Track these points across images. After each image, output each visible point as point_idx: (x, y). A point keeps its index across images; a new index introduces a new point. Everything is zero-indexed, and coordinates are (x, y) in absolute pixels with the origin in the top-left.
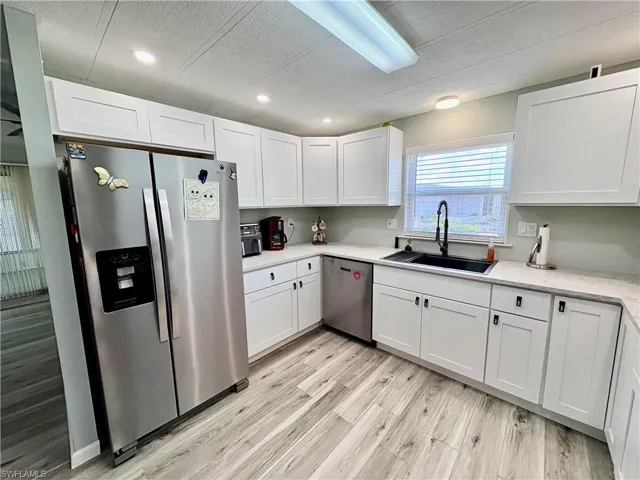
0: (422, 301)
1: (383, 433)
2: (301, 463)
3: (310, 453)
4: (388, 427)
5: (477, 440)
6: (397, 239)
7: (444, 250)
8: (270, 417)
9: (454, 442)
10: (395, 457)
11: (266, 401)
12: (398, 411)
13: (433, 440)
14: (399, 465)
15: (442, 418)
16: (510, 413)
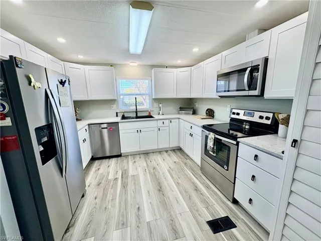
0: (139, 131)
1: (147, 171)
2: (135, 189)
3: (135, 186)
4: (146, 169)
5: (164, 160)
6: (117, 113)
7: (137, 114)
8: (110, 191)
9: (161, 162)
10: (154, 172)
11: (102, 190)
12: (145, 165)
13: (157, 165)
14: (156, 173)
15: (155, 160)
16: (164, 153)
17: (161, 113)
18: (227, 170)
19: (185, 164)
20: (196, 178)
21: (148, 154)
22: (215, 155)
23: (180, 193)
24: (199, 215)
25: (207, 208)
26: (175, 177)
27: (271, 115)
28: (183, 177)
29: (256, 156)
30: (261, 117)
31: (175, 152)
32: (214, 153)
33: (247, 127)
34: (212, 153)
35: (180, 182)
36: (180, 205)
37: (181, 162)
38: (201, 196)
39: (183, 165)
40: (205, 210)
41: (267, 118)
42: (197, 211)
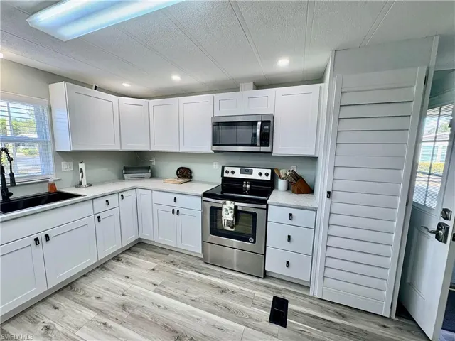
1: (110, 323)
4: (104, 320)
5: (128, 277)
9: (127, 286)
10: (131, 314)
12: (91, 315)
13: (123, 295)
14: (137, 312)
15: (108, 290)
16: (114, 263)
17: (84, 183)
18: (254, 242)
19: (172, 262)
20: (206, 274)
21: (76, 286)
22: (233, 230)
23: (210, 312)
24: (256, 320)
25: (254, 304)
26: (179, 293)
27: (269, 171)
28: (188, 286)
29: (291, 215)
30: (261, 174)
31: (135, 252)
32: (232, 228)
33: (248, 186)
34: (229, 229)
35: (194, 296)
36: (228, 330)
37: (162, 264)
38: (235, 295)
39: (172, 267)
40: (254, 309)
41: (267, 175)
42: (250, 318)
